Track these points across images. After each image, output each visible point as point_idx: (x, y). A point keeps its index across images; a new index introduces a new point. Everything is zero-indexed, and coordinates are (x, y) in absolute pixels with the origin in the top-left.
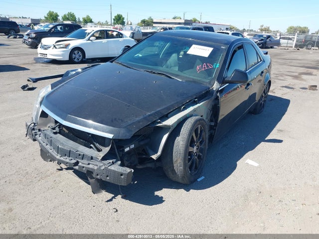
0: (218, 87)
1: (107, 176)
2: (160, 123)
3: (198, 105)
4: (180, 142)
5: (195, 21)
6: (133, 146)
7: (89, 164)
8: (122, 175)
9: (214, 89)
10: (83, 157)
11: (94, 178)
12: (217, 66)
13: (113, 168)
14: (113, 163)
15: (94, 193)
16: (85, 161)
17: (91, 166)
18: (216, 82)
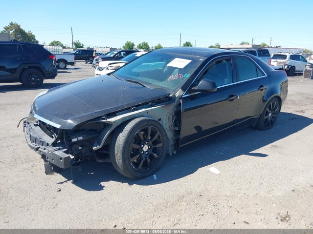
0: (182, 94)
1: (53, 160)
2: (104, 119)
3: (153, 108)
4: (121, 138)
5: (264, 46)
6: (81, 138)
7: (45, 149)
8: (61, 159)
9: (177, 96)
10: (43, 143)
11: (48, 162)
12: (187, 76)
13: (57, 153)
14: (59, 149)
15: (47, 174)
16: (44, 147)
17: (45, 151)
18: (180, 90)
